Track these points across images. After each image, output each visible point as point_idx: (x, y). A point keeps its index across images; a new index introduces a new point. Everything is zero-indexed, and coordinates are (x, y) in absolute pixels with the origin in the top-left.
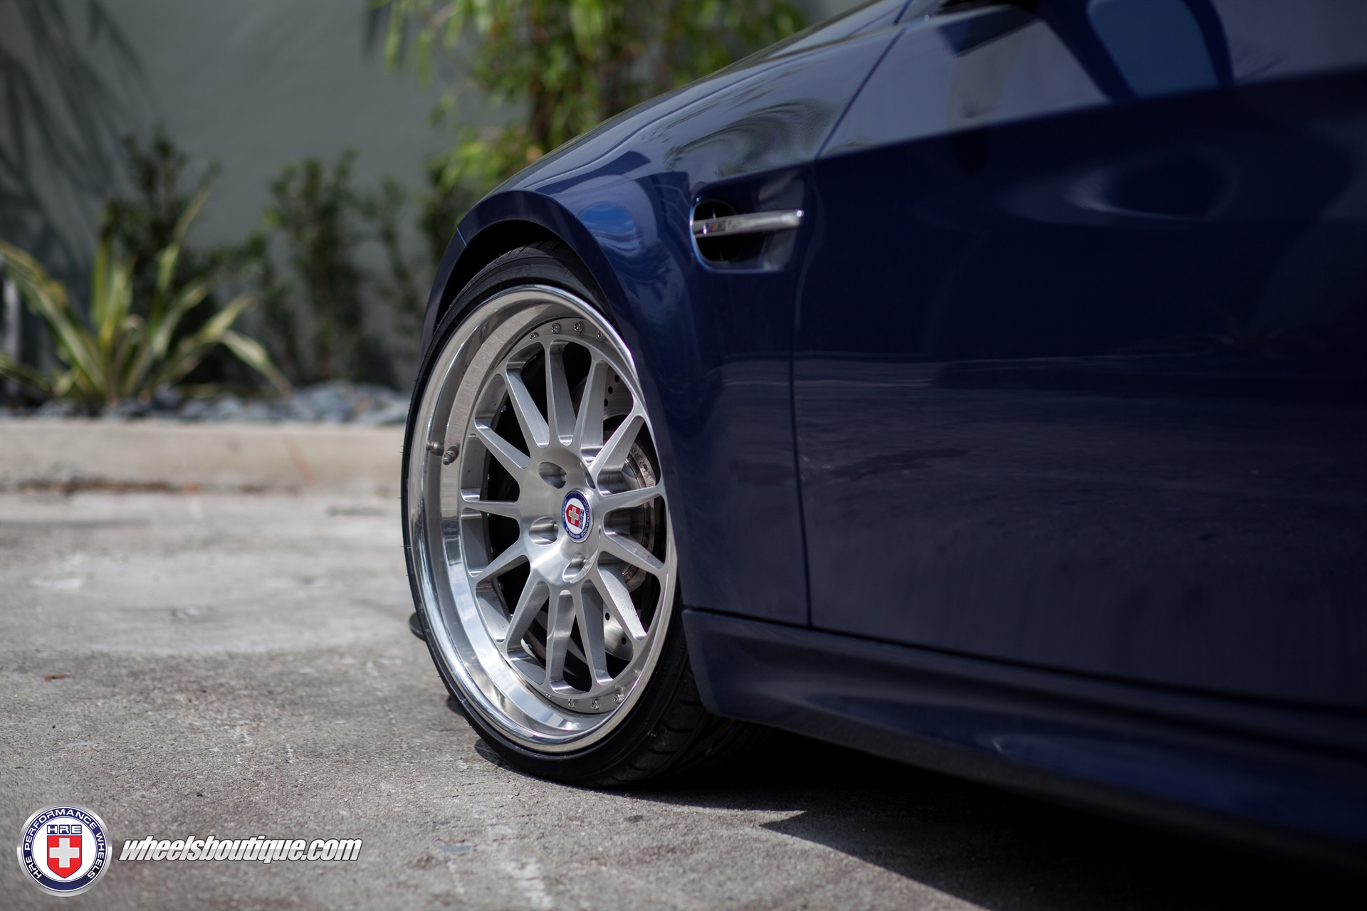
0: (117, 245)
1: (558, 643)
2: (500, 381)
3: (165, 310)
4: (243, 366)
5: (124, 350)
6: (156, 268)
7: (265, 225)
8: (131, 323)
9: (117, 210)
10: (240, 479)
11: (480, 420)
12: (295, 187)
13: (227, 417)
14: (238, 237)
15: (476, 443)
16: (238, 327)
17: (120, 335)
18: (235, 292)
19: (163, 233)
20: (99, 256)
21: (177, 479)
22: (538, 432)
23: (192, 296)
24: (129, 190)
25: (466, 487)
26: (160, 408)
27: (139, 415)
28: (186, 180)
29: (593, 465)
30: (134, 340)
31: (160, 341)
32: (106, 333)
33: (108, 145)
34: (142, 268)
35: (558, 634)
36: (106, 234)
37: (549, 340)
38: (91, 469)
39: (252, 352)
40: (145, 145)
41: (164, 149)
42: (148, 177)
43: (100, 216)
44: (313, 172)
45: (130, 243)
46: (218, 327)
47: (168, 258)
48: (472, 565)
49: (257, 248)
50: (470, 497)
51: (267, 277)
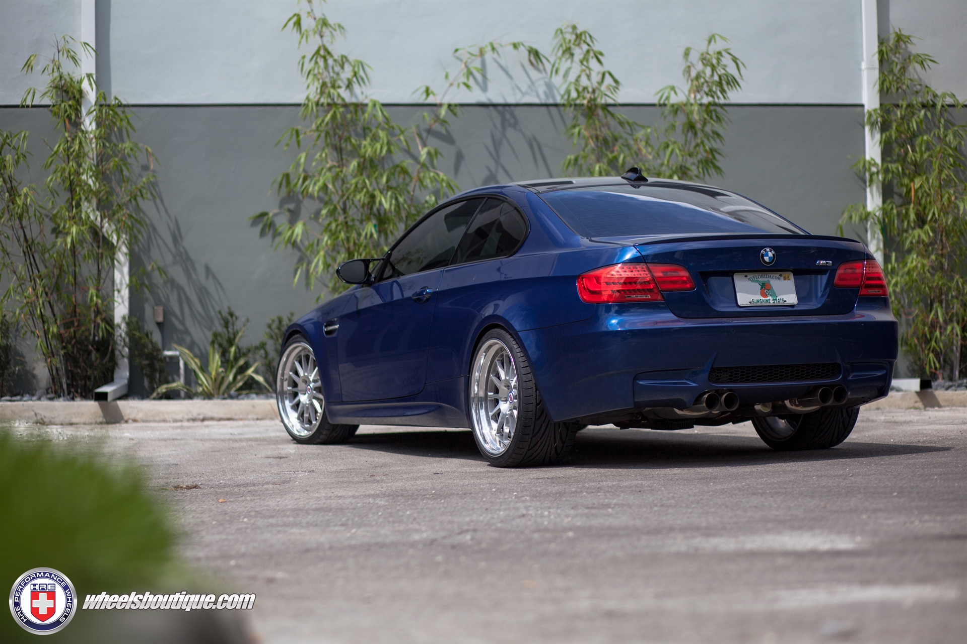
0: (216, 346)
1: (306, 417)
2: (294, 364)
3: (232, 367)
4: (257, 383)
5: (220, 378)
6: (230, 353)
7: (265, 339)
8: (221, 370)
9: (216, 335)
10: (255, 417)
11: (291, 371)
12: (274, 326)
13: (253, 399)
14: (256, 343)
15: (290, 377)
16: (256, 372)
17: (218, 374)
18: (255, 361)
19: (231, 342)
20: (211, 350)
21: (237, 417)
22: (301, 373)
23: (241, 362)
24: (220, 328)
25: (289, 386)
26: (231, 397)
27: (224, 399)
28: (238, 324)
29: (311, 378)
30: (223, 375)
31: (231, 377)
32: (213, 374)
33: (212, 313)
34: (224, 353)
35: (306, 415)
36: (213, 343)
37: (303, 354)
38: (209, 414)
39: (260, 379)
40: (225, 313)
41: (231, 314)
42: (226, 324)
43: (210, 337)
44: (280, 321)
45: (220, 345)
46: (250, 372)
47: (233, 349)
48: (290, 402)
49: (263, 346)
50: (290, 388)
51: (267, 354)
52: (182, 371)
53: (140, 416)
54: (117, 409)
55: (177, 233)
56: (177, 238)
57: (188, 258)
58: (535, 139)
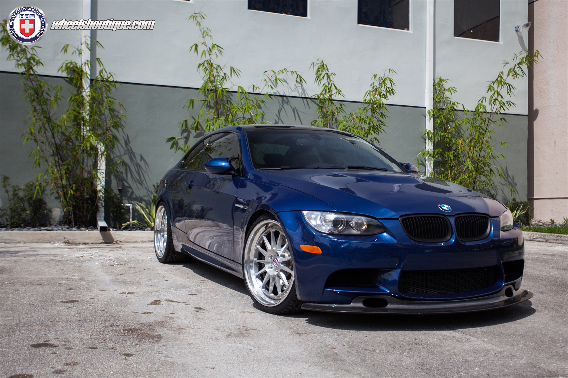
52: (131, 211)
53: (123, 239)
54: (110, 235)
55: (127, 140)
56: (127, 142)
57: (133, 152)
58: (296, 108)
